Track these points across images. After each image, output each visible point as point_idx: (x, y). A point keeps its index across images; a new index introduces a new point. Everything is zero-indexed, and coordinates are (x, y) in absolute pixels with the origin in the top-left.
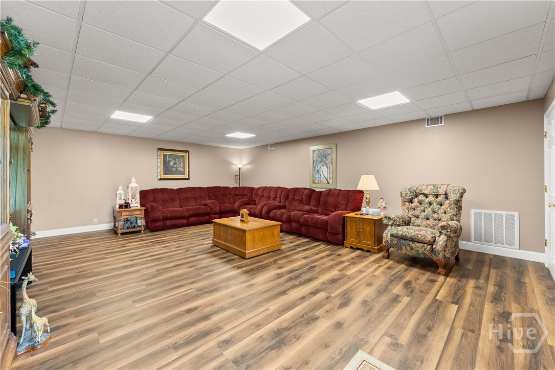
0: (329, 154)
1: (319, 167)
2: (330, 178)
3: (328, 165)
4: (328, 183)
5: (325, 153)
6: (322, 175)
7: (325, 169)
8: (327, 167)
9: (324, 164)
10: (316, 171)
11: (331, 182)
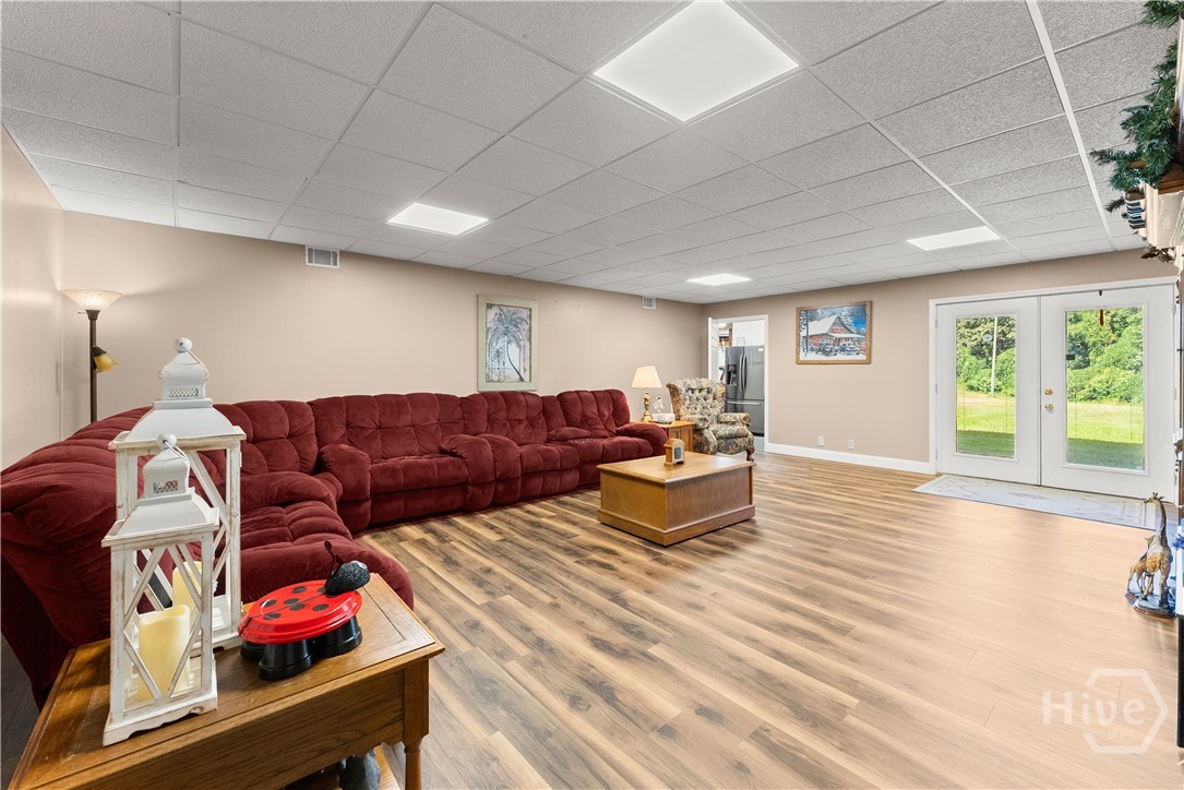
0: (523, 320)
1: (500, 344)
2: (525, 370)
3: (522, 343)
4: (522, 380)
5: (514, 316)
6: (507, 362)
7: (513, 349)
8: (519, 346)
9: (512, 339)
10: (493, 353)
11: (527, 378)
